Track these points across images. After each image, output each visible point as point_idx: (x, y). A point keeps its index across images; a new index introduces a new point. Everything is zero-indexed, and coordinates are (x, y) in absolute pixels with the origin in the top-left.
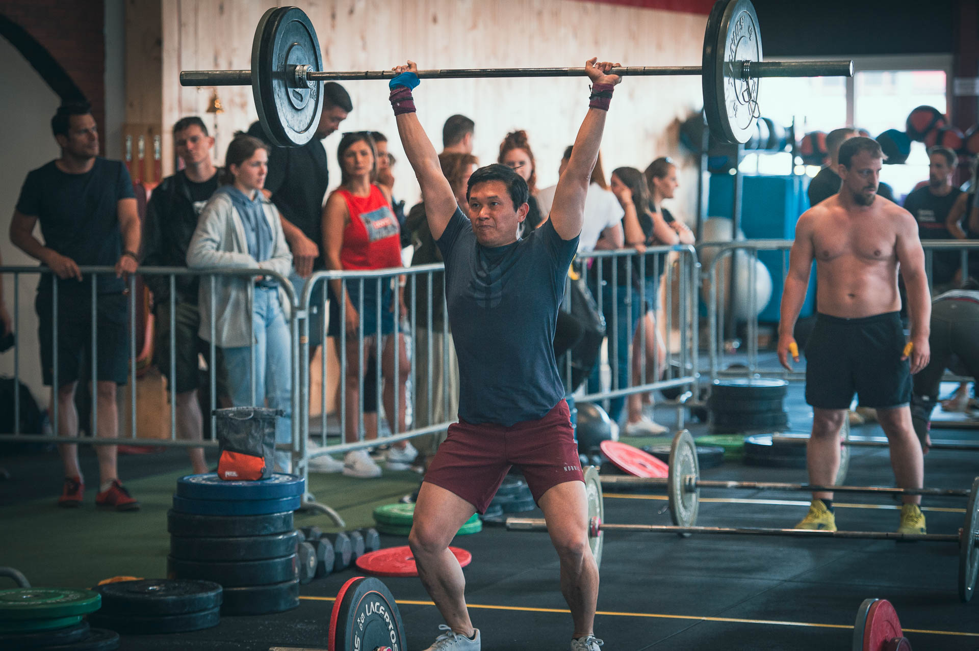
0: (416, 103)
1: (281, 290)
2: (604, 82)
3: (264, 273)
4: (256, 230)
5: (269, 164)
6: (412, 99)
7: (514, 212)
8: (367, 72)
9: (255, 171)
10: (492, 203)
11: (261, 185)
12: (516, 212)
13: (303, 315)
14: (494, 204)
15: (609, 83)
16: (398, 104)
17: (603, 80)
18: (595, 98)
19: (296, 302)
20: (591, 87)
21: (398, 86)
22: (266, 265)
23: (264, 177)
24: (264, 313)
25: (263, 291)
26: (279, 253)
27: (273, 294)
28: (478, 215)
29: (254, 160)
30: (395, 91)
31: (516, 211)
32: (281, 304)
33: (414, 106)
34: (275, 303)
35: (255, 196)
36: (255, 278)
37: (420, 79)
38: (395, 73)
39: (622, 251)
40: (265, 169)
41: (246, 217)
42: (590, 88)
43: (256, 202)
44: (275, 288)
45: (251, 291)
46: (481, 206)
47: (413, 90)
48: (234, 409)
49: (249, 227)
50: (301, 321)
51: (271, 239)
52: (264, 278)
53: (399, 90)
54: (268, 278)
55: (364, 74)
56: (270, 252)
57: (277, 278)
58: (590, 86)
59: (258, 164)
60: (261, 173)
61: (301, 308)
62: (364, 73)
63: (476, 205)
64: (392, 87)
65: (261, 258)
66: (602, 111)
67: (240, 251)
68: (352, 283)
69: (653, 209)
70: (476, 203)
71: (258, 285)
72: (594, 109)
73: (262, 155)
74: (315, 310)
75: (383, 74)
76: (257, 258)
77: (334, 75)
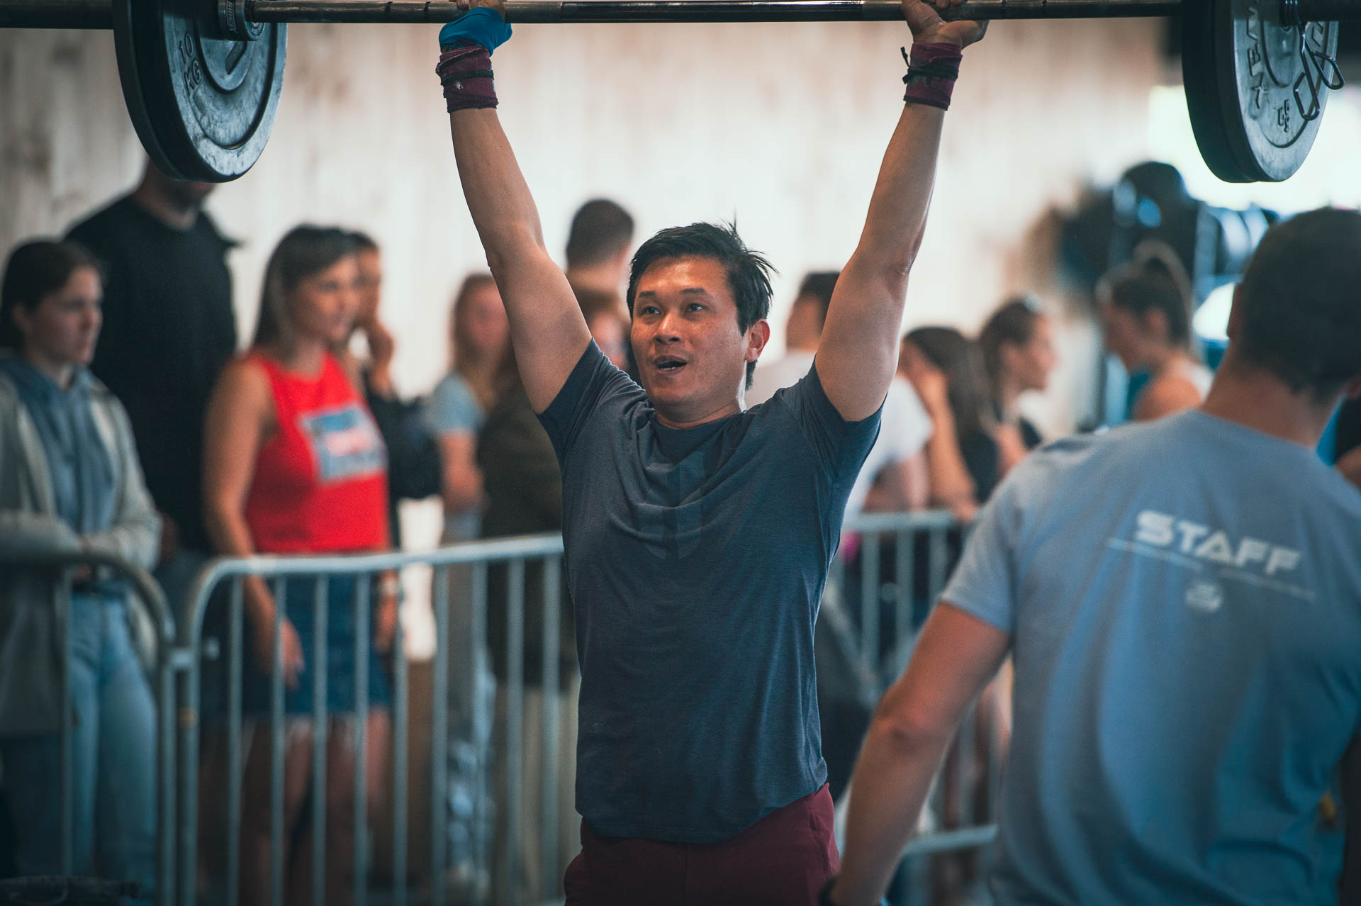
0: (502, 85)
1: (134, 602)
2: (937, 40)
3: (93, 561)
4: (75, 460)
5: (106, 304)
6: (490, 75)
7: (738, 333)
8: (390, 3)
9: (71, 321)
10: (691, 306)
11: (87, 354)
12: (743, 335)
13: (184, 659)
14: (693, 307)
15: (948, 42)
16: (459, 86)
17: (935, 34)
18: (916, 79)
19: (169, 628)
20: (908, 52)
21: (461, 41)
22: (100, 543)
23: (92, 335)
24: (94, 653)
25: (91, 606)
26: (131, 512)
27: (115, 612)
28: (656, 330)
29: (69, 293)
30: (454, 53)
31: (743, 333)
32: (133, 634)
33: (494, 93)
34: (119, 632)
35: (73, 380)
36: (70, 575)
37: (513, 26)
38: (455, 8)
39: (920, 517)
40: (95, 317)
41: (48, 429)
42: (905, 56)
43: (74, 394)
44: (121, 597)
45: (64, 602)
46: (663, 312)
47: (495, 51)
48: (23, 881)
49: (57, 454)
50: (181, 676)
51: (109, 479)
52: (94, 574)
53: (463, 50)
54: (104, 573)
55: (382, 9)
56: (108, 511)
57: (123, 572)
58: (903, 49)
59: (79, 304)
60: (85, 326)
61: (180, 641)
62: (381, 5)
63: (651, 310)
64: (445, 44)
65: (88, 523)
66: (933, 110)
67: (37, 508)
68: (299, 588)
69: (999, 416)
70: (651, 304)
71: (81, 589)
72: (914, 105)
73: (88, 284)
74: (213, 649)
75: (426, 9)
76: (77, 525)
77: (313, 9)
